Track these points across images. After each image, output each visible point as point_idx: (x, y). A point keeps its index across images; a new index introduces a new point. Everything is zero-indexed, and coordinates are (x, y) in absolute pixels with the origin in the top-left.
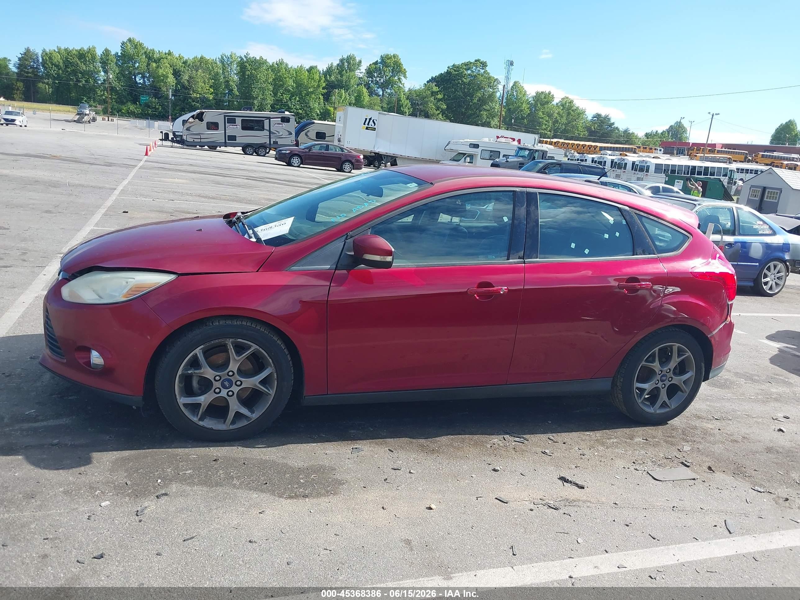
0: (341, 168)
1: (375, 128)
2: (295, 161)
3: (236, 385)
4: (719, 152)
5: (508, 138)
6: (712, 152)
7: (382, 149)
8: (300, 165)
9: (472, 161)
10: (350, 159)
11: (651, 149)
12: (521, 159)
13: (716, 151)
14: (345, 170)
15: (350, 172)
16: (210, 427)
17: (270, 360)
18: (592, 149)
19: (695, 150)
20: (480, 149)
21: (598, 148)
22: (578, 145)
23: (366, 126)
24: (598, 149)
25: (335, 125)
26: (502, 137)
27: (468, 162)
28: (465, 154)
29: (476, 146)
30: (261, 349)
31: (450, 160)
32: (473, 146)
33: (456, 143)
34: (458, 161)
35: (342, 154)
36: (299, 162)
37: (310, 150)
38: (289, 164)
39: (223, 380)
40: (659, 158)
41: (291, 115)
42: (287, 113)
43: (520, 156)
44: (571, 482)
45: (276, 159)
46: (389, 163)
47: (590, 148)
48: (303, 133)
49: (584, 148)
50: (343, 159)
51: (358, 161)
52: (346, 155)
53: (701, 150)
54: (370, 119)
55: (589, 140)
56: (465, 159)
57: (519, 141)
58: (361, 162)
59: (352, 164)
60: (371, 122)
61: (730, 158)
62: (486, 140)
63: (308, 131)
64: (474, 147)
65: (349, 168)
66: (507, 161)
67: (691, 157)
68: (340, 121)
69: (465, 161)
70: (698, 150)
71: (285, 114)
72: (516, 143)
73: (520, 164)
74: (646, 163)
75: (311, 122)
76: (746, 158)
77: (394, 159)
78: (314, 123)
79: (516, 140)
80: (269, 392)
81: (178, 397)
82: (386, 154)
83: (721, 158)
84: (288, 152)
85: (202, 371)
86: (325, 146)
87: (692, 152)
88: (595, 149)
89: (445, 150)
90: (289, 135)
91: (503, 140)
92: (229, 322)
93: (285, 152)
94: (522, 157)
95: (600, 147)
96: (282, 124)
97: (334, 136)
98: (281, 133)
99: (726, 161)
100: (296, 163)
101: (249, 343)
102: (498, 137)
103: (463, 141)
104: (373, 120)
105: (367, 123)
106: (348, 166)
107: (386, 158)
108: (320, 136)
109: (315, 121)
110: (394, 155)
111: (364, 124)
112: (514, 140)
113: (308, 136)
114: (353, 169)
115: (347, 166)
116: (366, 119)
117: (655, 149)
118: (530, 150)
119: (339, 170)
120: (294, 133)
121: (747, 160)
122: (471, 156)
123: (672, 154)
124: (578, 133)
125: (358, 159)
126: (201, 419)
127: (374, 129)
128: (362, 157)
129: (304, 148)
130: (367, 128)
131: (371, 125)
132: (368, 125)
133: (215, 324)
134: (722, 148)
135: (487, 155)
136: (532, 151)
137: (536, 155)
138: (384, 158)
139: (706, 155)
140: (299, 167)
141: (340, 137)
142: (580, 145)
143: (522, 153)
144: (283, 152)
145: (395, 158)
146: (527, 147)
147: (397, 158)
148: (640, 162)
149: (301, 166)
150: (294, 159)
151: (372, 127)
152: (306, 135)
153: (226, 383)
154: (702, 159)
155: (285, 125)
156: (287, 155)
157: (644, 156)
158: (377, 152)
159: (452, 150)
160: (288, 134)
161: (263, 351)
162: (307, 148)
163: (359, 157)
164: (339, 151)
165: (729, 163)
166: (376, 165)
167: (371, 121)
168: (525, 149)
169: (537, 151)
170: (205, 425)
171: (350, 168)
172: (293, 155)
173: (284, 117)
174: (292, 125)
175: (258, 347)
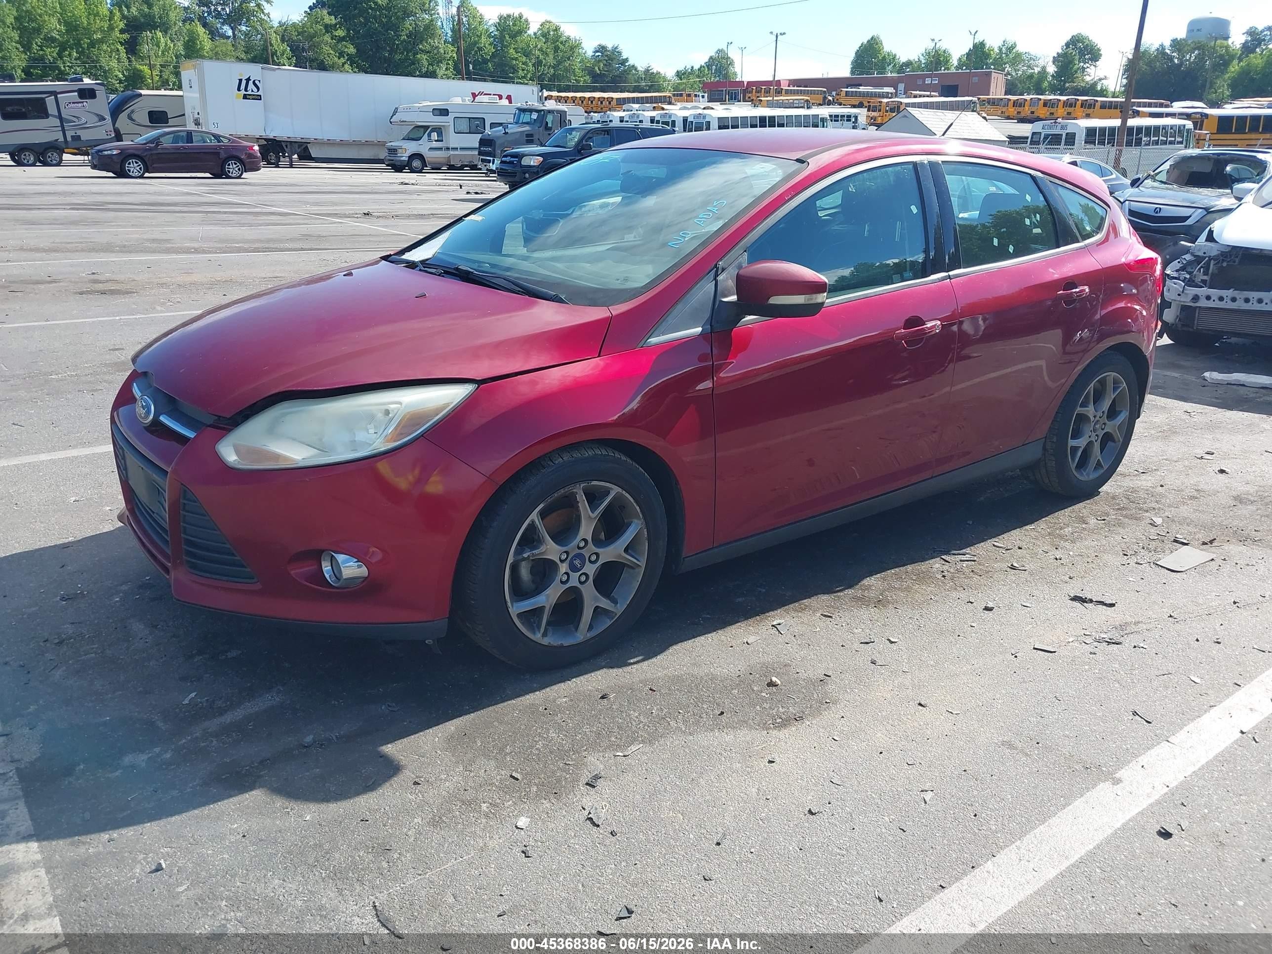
0: (222, 170)
1: (260, 96)
2: (134, 167)
3: (590, 562)
4: (788, 92)
5: (490, 94)
6: (779, 92)
7: (281, 131)
8: (143, 174)
9: (440, 139)
10: (235, 153)
11: (689, 95)
12: (527, 128)
13: (783, 92)
14: (230, 174)
15: (239, 177)
16: (559, 643)
17: (638, 508)
18: (605, 103)
19: (754, 91)
20: (451, 116)
21: (615, 101)
22: (582, 99)
23: (243, 92)
24: (614, 103)
25: (182, 96)
26: (481, 93)
27: (436, 141)
28: (428, 127)
29: (444, 112)
30: (624, 492)
31: (404, 139)
32: (437, 112)
33: (408, 110)
34: (419, 139)
35: (219, 146)
36: (140, 169)
37: (157, 145)
38: (122, 174)
39: (572, 558)
40: (712, 109)
41: (96, 84)
42: (87, 81)
43: (525, 123)
44: (1091, 601)
45: (94, 167)
46: (296, 156)
47: (602, 103)
48: (123, 117)
49: (592, 102)
50: (223, 155)
51: (251, 156)
52: (227, 148)
53: (763, 91)
54: (248, 80)
55: (594, 90)
56: (429, 135)
57: (509, 98)
58: (256, 157)
59: (241, 161)
60: (251, 86)
61: (807, 101)
62: (458, 100)
63: (132, 112)
64: (441, 115)
65: (237, 169)
66: (506, 133)
67: (756, 103)
68: (191, 87)
69: (430, 139)
70: (759, 91)
71: (85, 82)
72: (505, 102)
73: (527, 135)
74: (704, 117)
75: (135, 93)
76: (825, 98)
77: (304, 147)
78: (140, 95)
79: (504, 96)
80: (638, 563)
81: (509, 604)
82: (289, 140)
83: (795, 102)
84: (115, 152)
85: (543, 548)
86: (184, 134)
87: (750, 95)
88: (610, 103)
89: (391, 122)
90: (100, 121)
91: (485, 99)
92: (577, 455)
93: (109, 152)
94: (527, 123)
95: (617, 99)
96: (83, 102)
97: (184, 115)
98: (83, 120)
99: (802, 105)
100: (135, 171)
101: (608, 485)
102: (474, 95)
103: (421, 105)
104: (254, 82)
105: (243, 86)
106: (235, 166)
107: (289, 147)
108: (157, 118)
109: (143, 92)
110: (303, 141)
111: (239, 90)
112: (501, 97)
113: (133, 120)
114: (245, 172)
115: (233, 168)
116: (240, 80)
117: (696, 96)
118: (538, 111)
119: (216, 176)
120: (108, 117)
121: (827, 101)
122: (439, 130)
123: (722, 101)
124: (575, 80)
125: (251, 152)
126: (545, 635)
127: (259, 98)
128: (256, 148)
129: (145, 142)
130: (245, 97)
131: (252, 91)
132: (246, 90)
133: (557, 462)
134: (789, 86)
135: (464, 126)
136: (542, 113)
137: (549, 119)
138: (286, 146)
139: (775, 98)
140: (142, 177)
141: (196, 116)
142: (585, 98)
143: (526, 118)
144: (106, 153)
145: (306, 144)
146: (533, 107)
147: (308, 145)
148: (695, 116)
149: (147, 175)
150: (129, 164)
151: (253, 93)
152: (130, 117)
153: (577, 562)
154: (770, 105)
155: (88, 103)
156: (114, 157)
157: (689, 107)
158: (272, 137)
159: (403, 121)
160: (96, 119)
161: (627, 495)
162: (151, 142)
163: (251, 148)
164: (215, 143)
165: (808, 108)
166: (272, 161)
167: (251, 83)
168: (531, 111)
169: (549, 112)
170: (552, 643)
171: (239, 169)
172: (126, 155)
173: (84, 90)
174: (102, 103)
175: (620, 490)
